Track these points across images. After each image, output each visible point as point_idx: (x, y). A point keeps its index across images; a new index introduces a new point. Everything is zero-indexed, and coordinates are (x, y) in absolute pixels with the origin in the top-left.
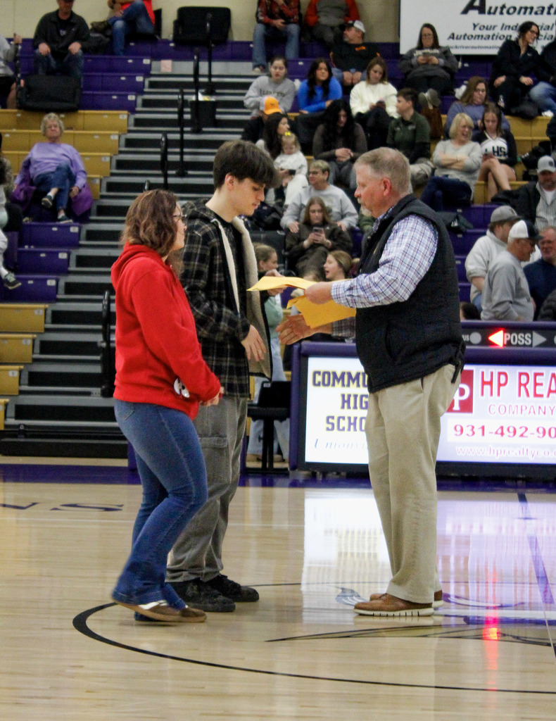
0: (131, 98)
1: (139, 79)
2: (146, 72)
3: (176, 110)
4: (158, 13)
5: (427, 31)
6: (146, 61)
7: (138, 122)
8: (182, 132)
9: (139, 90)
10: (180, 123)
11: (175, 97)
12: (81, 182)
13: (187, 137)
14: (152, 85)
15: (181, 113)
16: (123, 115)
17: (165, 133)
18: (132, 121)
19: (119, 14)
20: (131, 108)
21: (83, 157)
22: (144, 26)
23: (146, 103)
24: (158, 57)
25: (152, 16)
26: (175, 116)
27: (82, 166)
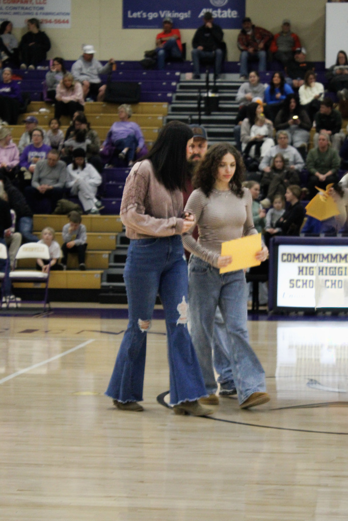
0: (169, 95)
1: (174, 84)
2: (178, 79)
3: (196, 102)
4: (184, 45)
5: (342, 55)
6: (178, 74)
7: (174, 109)
8: (200, 115)
9: (173, 90)
10: (199, 109)
11: (196, 94)
12: (141, 144)
13: (203, 117)
14: (182, 87)
15: (199, 104)
16: (165, 105)
17: (191, 115)
18: (170, 108)
19: (161, 46)
20: (169, 101)
21: (142, 130)
22: (176, 53)
23: (178, 98)
24: (184, 71)
25: (181, 48)
26: (196, 106)
27: (141, 134)
